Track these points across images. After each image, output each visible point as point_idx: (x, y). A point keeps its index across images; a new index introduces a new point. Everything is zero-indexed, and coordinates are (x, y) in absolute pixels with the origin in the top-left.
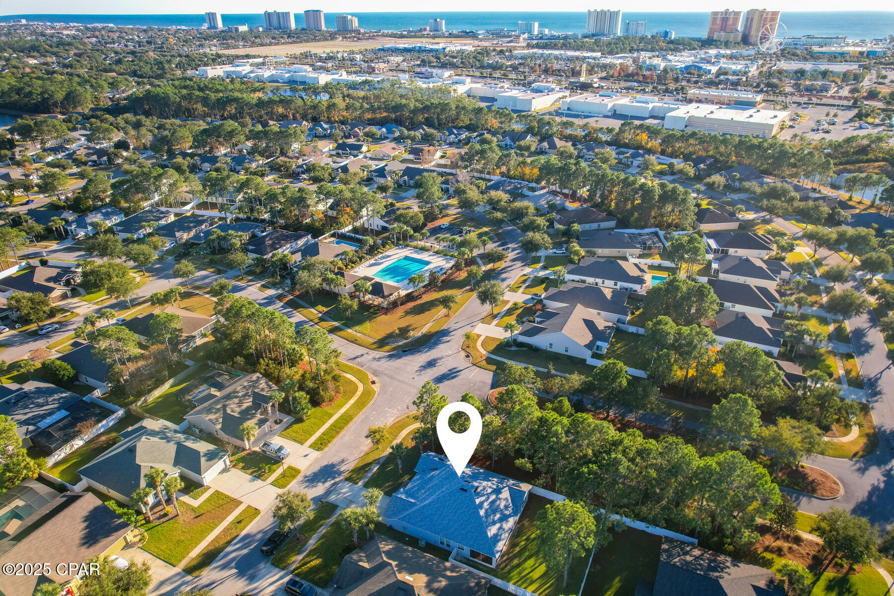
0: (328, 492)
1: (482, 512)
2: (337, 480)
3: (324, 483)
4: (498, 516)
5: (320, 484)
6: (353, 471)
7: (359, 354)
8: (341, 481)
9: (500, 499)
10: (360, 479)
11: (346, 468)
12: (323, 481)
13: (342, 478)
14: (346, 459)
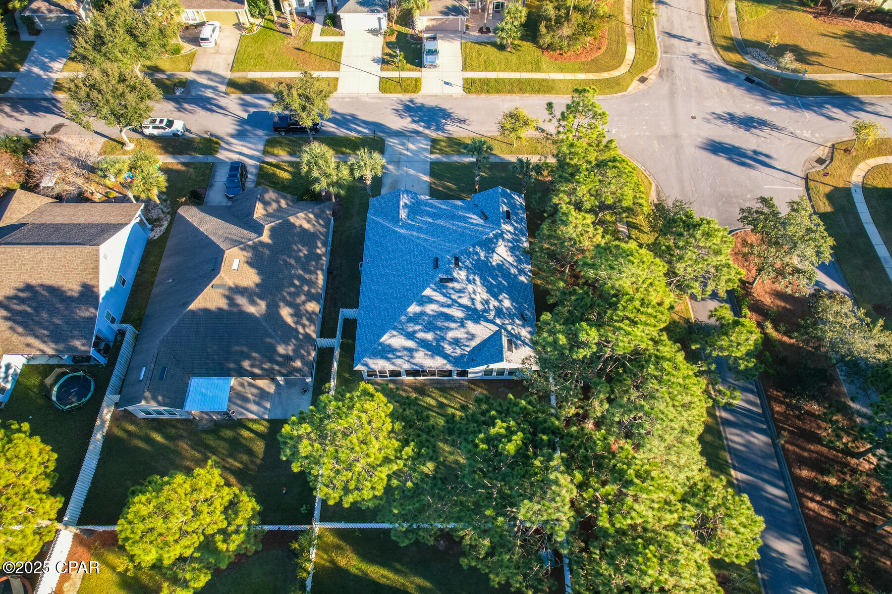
0: (400, 133)
1: (413, 309)
2: (427, 132)
3: (414, 121)
4: (429, 336)
5: (409, 119)
6: (452, 139)
7: (688, 36)
8: (426, 137)
9: (463, 325)
10: (442, 152)
11: (454, 130)
12: (416, 119)
13: (434, 134)
14: (467, 122)
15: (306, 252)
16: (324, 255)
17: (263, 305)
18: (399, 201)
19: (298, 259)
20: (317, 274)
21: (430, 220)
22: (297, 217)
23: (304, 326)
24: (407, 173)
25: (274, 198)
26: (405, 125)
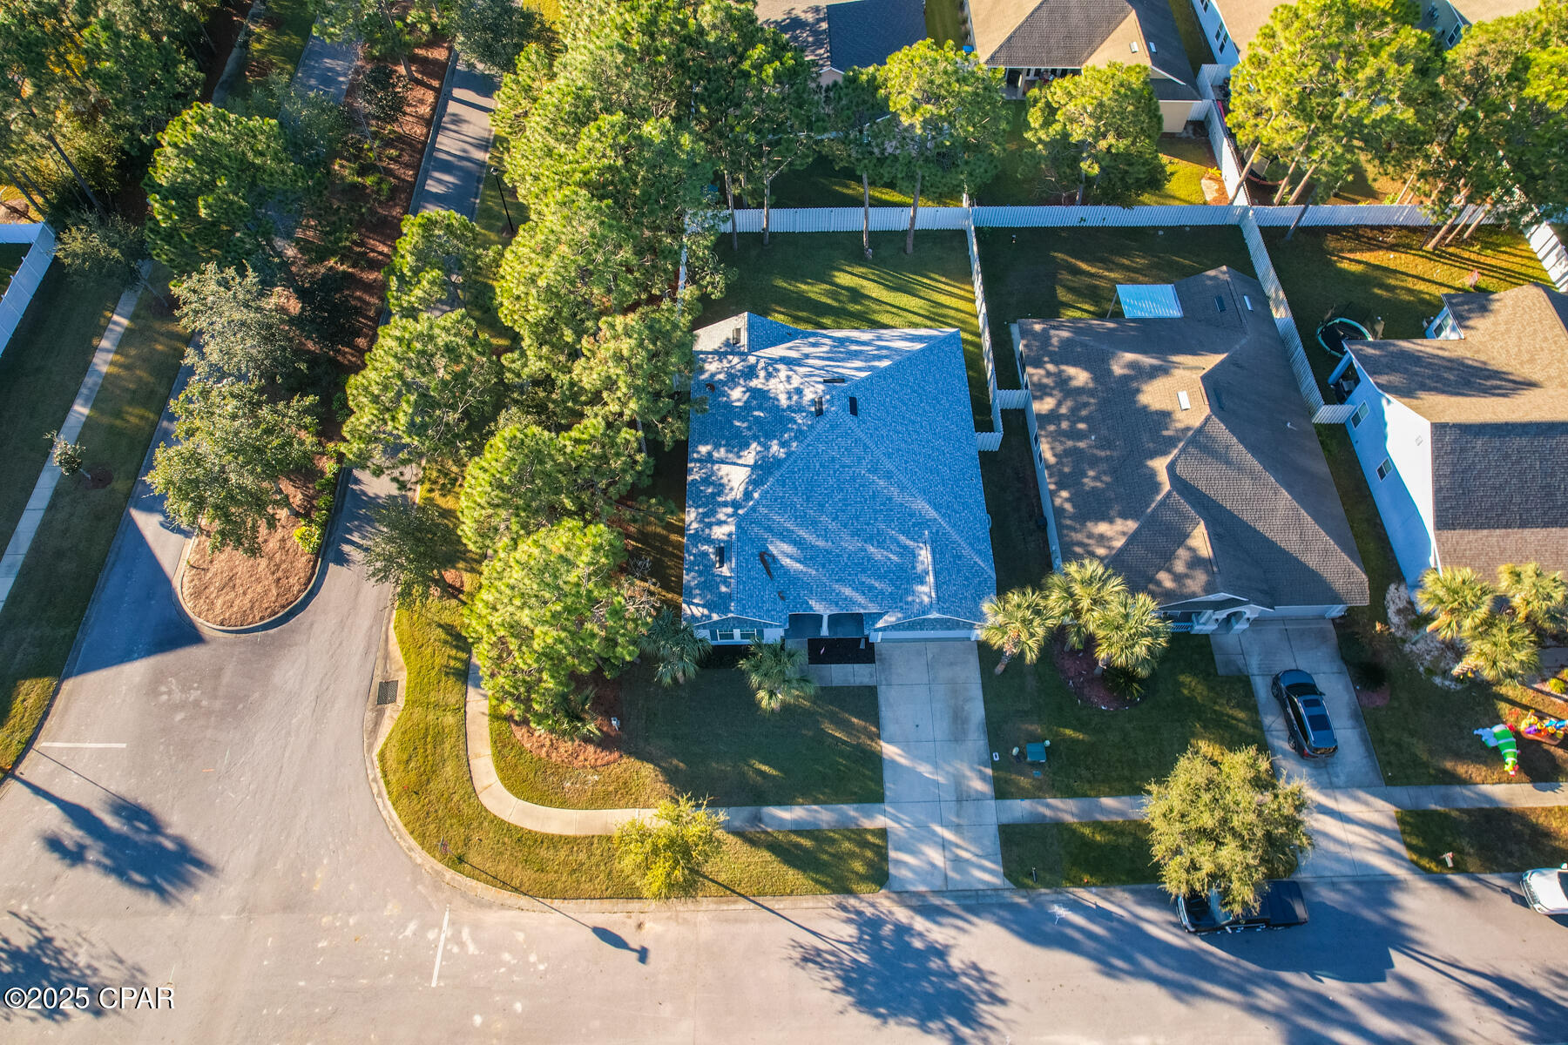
0: (975, 903)
2: (902, 915)
3: (941, 953)
5: (955, 961)
6: (840, 885)
8: (904, 896)
10: (858, 838)
12: (935, 964)
13: (883, 903)
14: (797, 954)
15: (1086, 480)
16: (1053, 494)
17: (1118, 370)
18: (938, 587)
19: (1094, 462)
20: (1055, 455)
21: (871, 549)
22: (1124, 534)
23: (1049, 374)
24: (936, 766)
25: (1189, 582)
26: (963, 939)
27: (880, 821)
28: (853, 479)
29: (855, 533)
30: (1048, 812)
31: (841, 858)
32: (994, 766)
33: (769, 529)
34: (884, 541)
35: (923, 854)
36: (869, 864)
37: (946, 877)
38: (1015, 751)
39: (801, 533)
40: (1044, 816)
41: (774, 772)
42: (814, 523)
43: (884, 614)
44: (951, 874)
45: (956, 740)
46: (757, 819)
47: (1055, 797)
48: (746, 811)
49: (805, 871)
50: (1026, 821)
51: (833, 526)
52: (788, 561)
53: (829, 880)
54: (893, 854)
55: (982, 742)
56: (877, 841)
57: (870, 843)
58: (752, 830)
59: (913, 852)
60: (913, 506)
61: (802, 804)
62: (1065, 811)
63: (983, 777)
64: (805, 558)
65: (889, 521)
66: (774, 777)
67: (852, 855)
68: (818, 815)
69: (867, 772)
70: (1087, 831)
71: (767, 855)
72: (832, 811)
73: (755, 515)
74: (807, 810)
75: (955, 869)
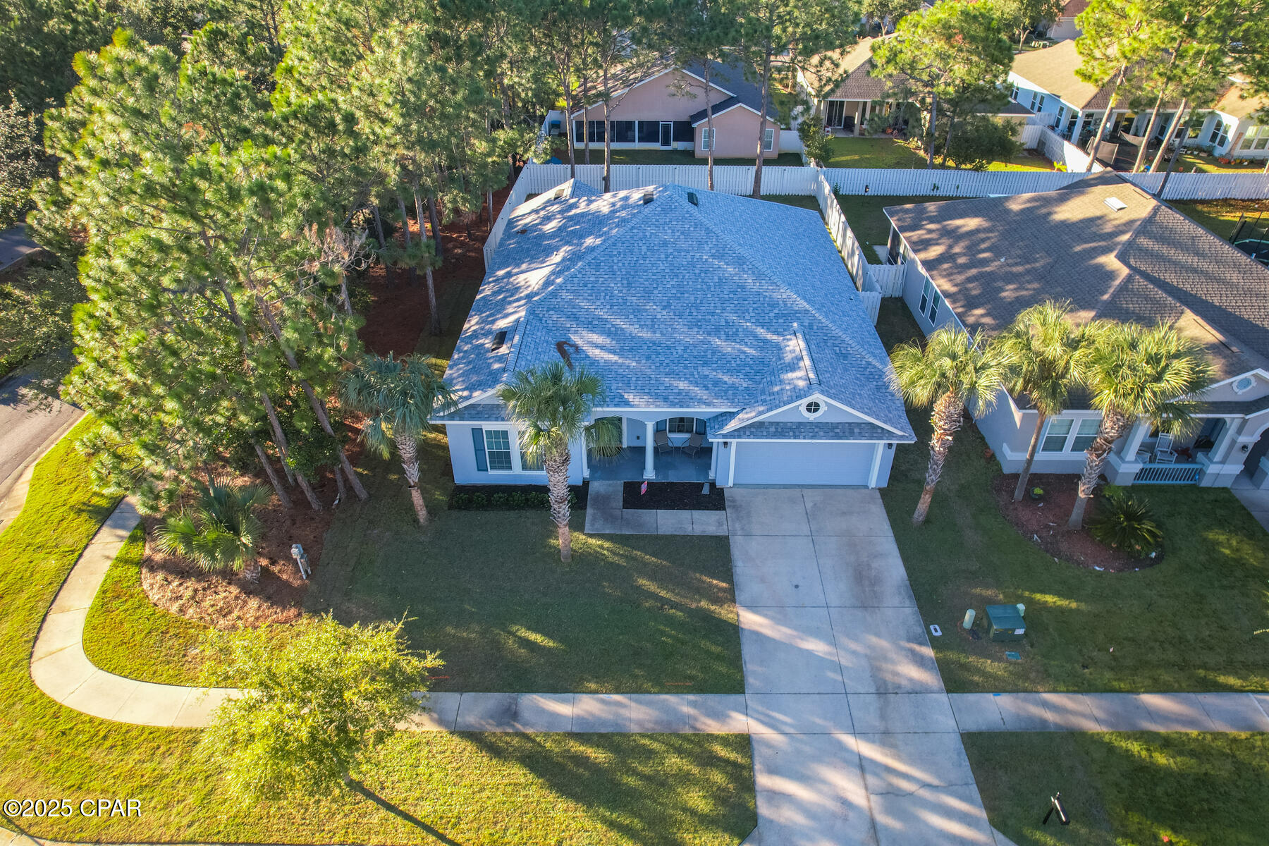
16: (962, 315)
17: (1016, 207)
18: (817, 367)
20: (955, 285)
23: (930, 231)
27: (740, 723)
28: (692, 264)
29: (693, 325)
30: (1050, 716)
31: (663, 784)
32: (935, 643)
33: (575, 317)
34: (736, 334)
35: (824, 782)
36: (720, 797)
37: (873, 824)
38: (969, 616)
39: (618, 322)
40: (1044, 722)
41: (550, 644)
42: (637, 311)
43: (738, 413)
44: (883, 819)
45: (864, 607)
46: (511, 714)
47: (1054, 691)
48: (493, 700)
49: (590, 806)
50: (1010, 727)
51: (663, 315)
52: (597, 351)
53: (637, 824)
54: (764, 780)
55: (908, 611)
56: (733, 756)
57: (720, 759)
58: (498, 730)
59: (803, 779)
60: (775, 295)
61: (596, 692)
62: (1084, 715)
63: (920, 661)
64: (622, 349)
65: (741, 312)
66: (550, 649)
67: (685, 779)
68: (623, 711)
69: (713, 648)
70: (1135, 747)
71: (519, 773)
72: (649, 704)
73: (554, 301)
74: (603, 702)
75: (889, 811)
